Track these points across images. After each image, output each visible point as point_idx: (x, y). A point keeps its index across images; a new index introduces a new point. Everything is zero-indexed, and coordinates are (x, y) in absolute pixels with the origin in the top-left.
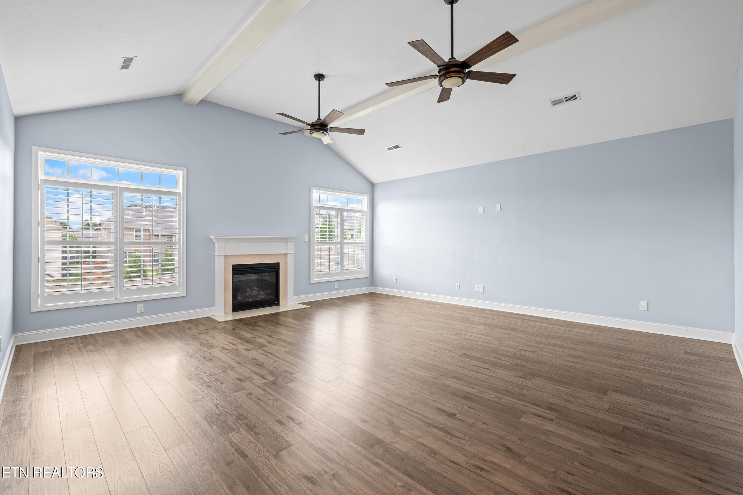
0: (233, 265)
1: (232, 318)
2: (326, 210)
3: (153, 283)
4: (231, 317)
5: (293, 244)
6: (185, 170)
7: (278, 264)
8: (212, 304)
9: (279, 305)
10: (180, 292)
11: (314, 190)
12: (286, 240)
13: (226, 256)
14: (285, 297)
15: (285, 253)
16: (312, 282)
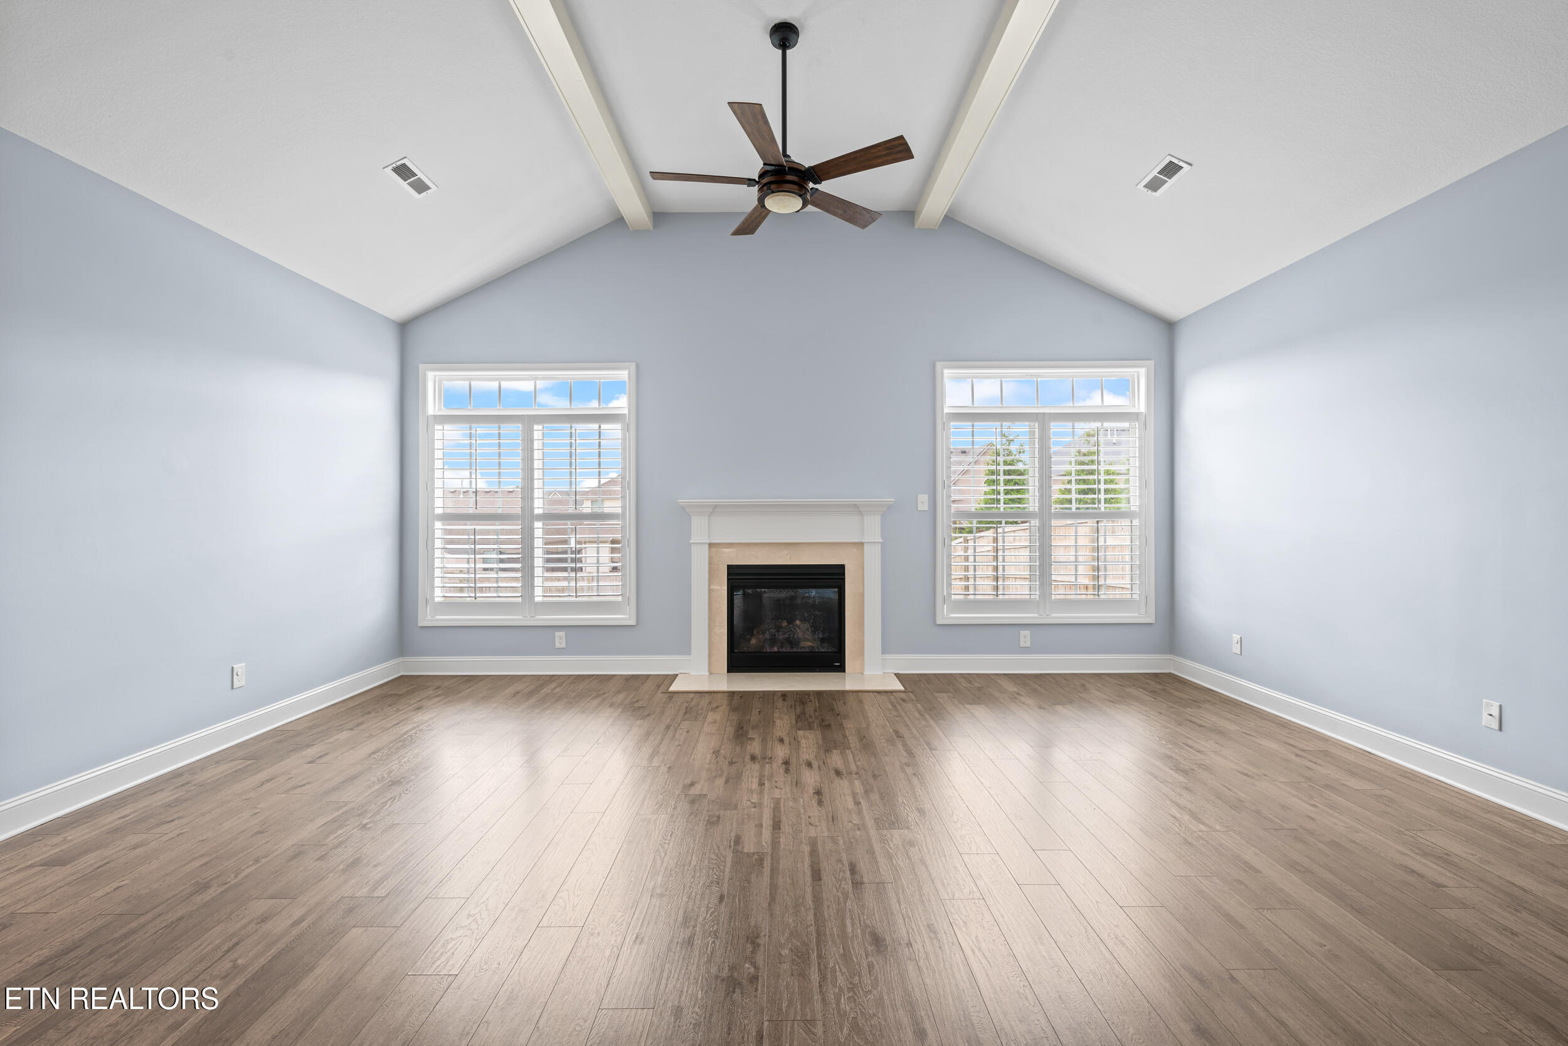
0: (729, 567)
1: (727, 687)
2: (998, 421)
3: (578, 594)
4: (726, 683)
5: (880, 517)
6: (633, 366)
7: (842, 567)
8: (684, 648)
9: (844, 671)
10: (625, 617)
11: (946, 371)
12: (857, 509)
13: (711, 545)
14: (861, 653)
15: (859, 541)
16: (940, 621)
